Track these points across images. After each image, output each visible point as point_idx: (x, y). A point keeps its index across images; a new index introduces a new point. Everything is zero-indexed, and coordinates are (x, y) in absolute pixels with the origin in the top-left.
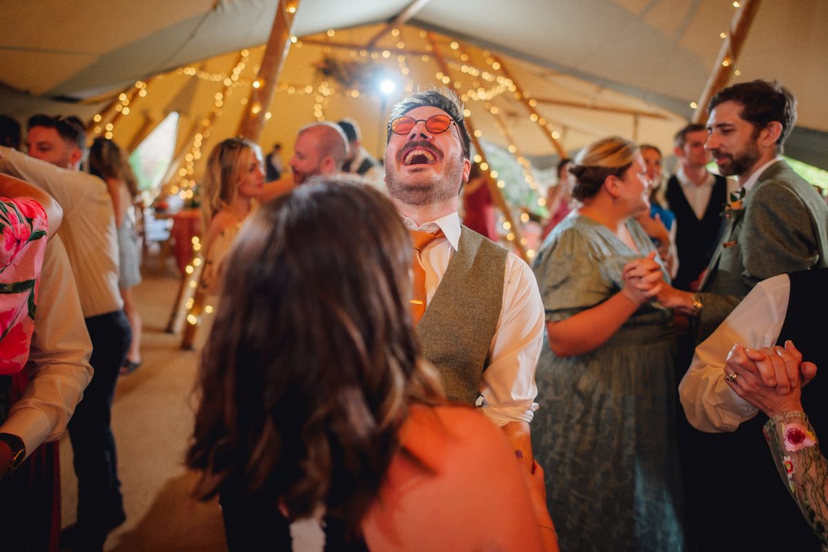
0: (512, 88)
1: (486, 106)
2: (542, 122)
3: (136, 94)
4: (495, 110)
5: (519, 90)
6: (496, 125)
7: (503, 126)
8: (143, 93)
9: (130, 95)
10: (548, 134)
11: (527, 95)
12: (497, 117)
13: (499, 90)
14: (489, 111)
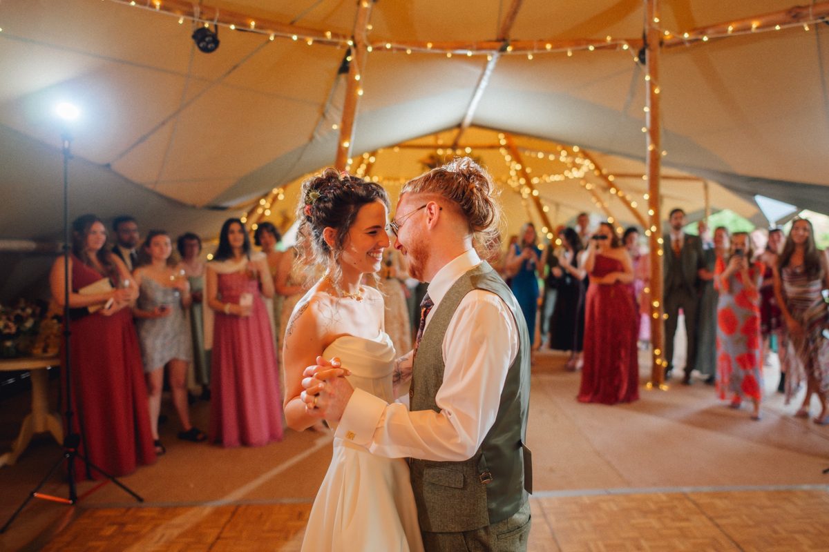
0: (592, 167)
1: (582, 183)
2: (620, 194)
3: (275, 198)
4: (589, 186)
5: (597, 168)
6: (594, 200)
7: (599, 200)
8: (281, 197)
9: (270, 199)
10: (628, 204)
11: (605, 171)
12: (592, 192)
13: (584, 169)
14: (584, 186)
